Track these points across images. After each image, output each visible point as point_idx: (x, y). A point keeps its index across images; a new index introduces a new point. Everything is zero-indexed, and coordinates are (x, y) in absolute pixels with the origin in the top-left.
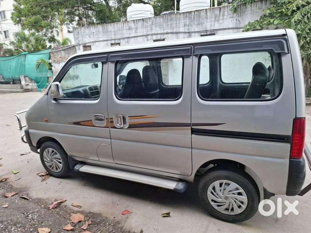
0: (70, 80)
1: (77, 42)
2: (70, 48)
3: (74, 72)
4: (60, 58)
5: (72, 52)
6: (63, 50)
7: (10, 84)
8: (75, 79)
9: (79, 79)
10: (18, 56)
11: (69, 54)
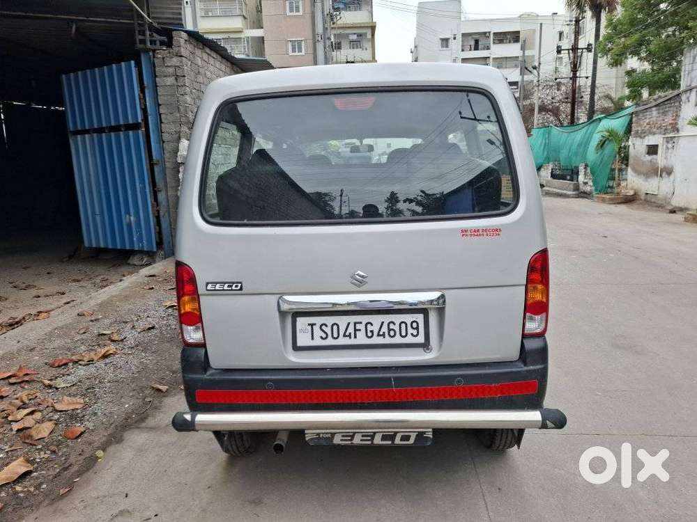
0: (656, 177)
1: (687, 82)
2: (670, 99)
3: (666, 158)
4: (647, 124)
5: (672, 109)
6: (656, 106)
7: (565, 179)
8: (664, 174)
9: (672, 176)
10: (589, 124)
11: (666, 115)
